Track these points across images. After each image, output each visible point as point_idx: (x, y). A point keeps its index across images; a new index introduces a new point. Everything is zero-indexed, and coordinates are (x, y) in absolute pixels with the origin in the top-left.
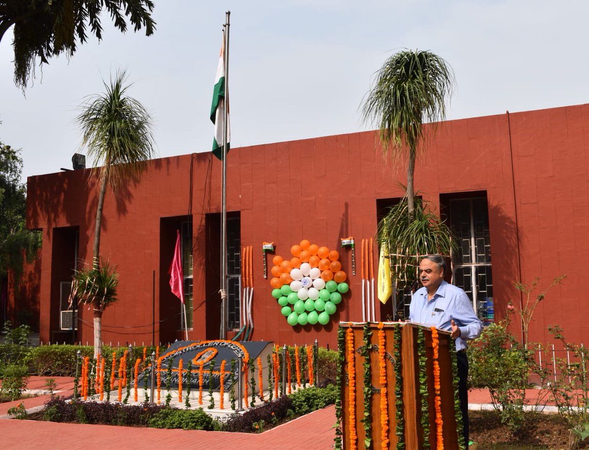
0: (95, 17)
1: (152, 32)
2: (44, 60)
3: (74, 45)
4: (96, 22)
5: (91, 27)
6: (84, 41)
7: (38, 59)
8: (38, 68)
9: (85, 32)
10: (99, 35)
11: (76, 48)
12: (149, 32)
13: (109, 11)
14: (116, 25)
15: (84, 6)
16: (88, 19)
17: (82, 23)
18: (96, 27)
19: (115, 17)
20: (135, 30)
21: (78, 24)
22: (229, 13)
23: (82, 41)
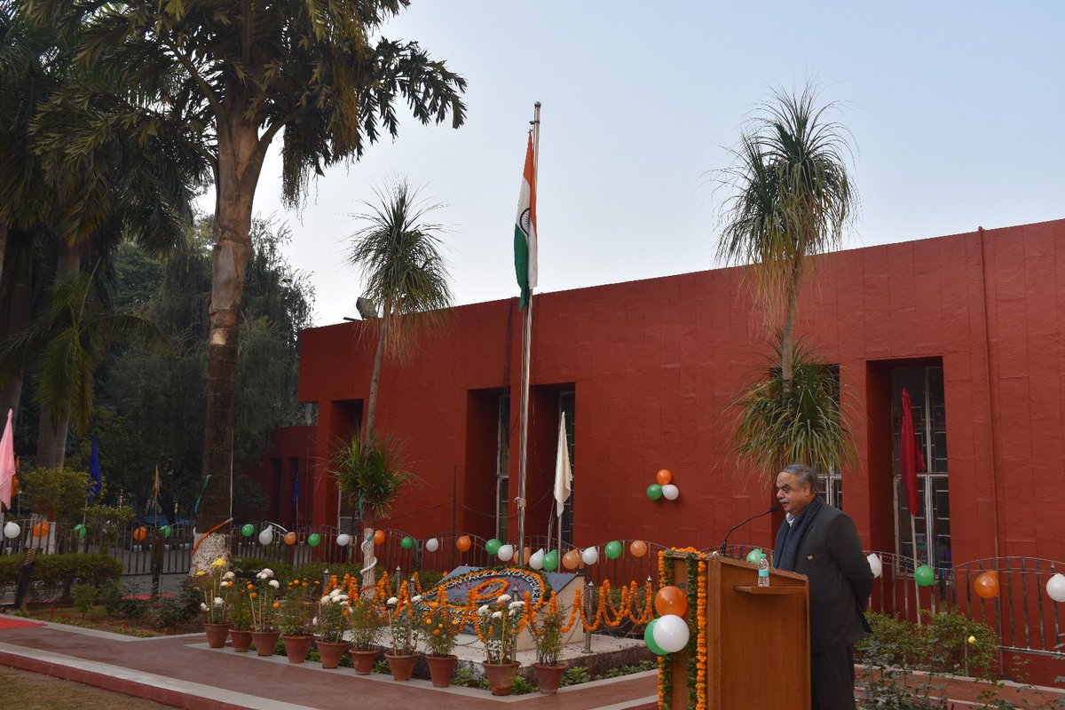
0: (388, 106)
1: (461, 122)
2: (319, 171)
3: (360, 147)
4: (389, 112)
5: (383, 120)
6: (374, 141)
7: (312, 171)
8: (312, 183)
9: (376, 128)
10: (393, 130)
11: (362, 150)
12: (458, 121)
13: (404, 96)
14: (415, 115)
15: (372, 92)
16: (378, 108)
17: (371, 116)
18: (391, 120)
19: (414, 103)
20: (437, 121)
21: (365, 118)
22: (538, 106)
23: (371, 141)
